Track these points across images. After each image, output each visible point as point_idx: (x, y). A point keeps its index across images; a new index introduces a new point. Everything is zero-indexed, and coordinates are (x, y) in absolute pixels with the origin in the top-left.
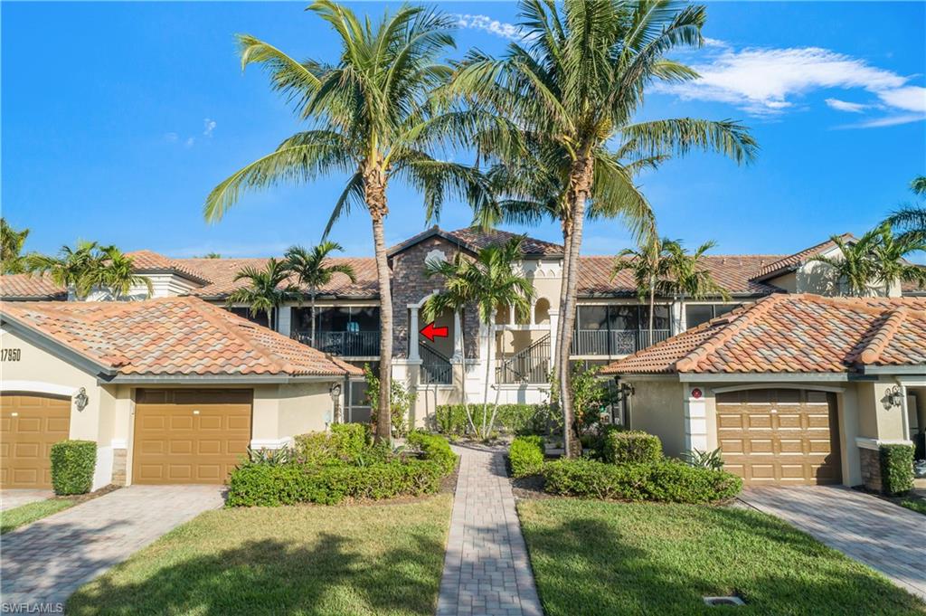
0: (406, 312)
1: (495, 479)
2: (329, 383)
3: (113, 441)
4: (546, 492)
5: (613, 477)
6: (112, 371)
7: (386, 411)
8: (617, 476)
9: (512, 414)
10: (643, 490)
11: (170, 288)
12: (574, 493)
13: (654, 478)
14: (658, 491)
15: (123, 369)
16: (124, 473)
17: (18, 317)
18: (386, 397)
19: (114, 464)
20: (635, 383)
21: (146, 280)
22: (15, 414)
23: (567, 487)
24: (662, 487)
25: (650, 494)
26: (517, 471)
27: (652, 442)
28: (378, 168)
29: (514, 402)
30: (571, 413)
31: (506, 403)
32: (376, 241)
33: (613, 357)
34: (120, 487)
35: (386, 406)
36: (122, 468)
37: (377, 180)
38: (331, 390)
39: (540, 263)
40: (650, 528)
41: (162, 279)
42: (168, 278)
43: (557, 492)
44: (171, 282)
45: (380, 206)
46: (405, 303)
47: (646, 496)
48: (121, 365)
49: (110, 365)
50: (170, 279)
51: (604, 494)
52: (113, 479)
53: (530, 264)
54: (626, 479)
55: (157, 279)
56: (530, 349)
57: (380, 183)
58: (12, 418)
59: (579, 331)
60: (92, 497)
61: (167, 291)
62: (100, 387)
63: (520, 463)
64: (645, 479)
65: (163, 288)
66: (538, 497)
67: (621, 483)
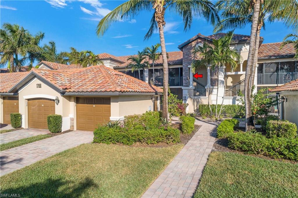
0: (188, 69)
1: (209, 137)
2: (151, 95)
3: (69, 115)
4: (229, 148)
5: (263, 145)
6: (63, 91)
7: (166, 107)
8: (265, 144)
9: (230, 109)
10: (281, 153)
11: (110, 65)
12: (241, 149)
13: (288, 148)
14: (291, 155)
15: (67, 90)
16: (73, 126)
17: (37, 73)
18: (166, 101)
19: (71, 123)
20: (288, 96)
21: (102, 62)
22: (43, 105)
23: (238, 147)
24: (293, 153)
25: (285, 155)
26: (219, 135)
27: (291, 127)
28: (160, 5)
29: (231, 104)
30: (249, 110)
31: (228, 104)
32: (160, 36)
33: (279, 85)
34: (72, 131)
35: (166, 105)
36: (73, 124)
37: (159, 10)
38: (152, 99)
39: (245, 45)
40: (280, 179)
41: (107, 62)
42: (109, 61)
43: (233, 149)
44: (110, 63)
45: (161, 21)
46: (188, 65)
47: (282, 156)
48: (66, 89)
49: (62, 88)
50: (109, 62)
51: (258, 153)
52: (70, 128)
53: (240, 46)
54: (270, 146)
55: (106, 62)
56: (240, 83)
57: (161, 11)
58: (42, 106)
59: (264, 74)
60: (61, 134)
61: (109, 66)
62: (62, 97)
63: (220, 132)
64: (283, 147)
65: (108, 64)
66: (224, 149)
67: (268, 148)
